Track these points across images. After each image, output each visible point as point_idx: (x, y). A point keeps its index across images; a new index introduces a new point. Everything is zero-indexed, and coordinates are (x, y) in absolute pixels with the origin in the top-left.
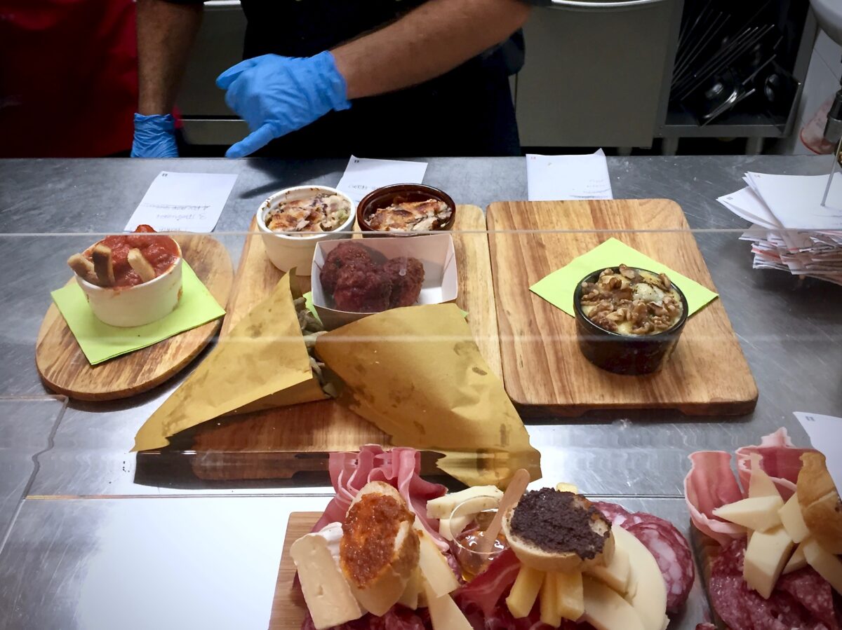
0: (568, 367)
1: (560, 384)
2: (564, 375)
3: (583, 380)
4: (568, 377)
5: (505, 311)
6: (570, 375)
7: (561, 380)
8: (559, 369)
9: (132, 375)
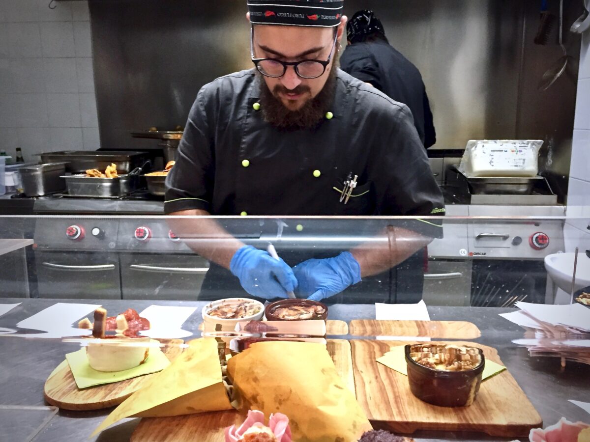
0: (403, 402)
1: (397, 410)
2: (400, 405)
3: (414, 408)
4: (403, 406)
5: (360, 371)
6: (404, 405)
7: (398, 408)
8: (396, 402)
9: (104, 395)
